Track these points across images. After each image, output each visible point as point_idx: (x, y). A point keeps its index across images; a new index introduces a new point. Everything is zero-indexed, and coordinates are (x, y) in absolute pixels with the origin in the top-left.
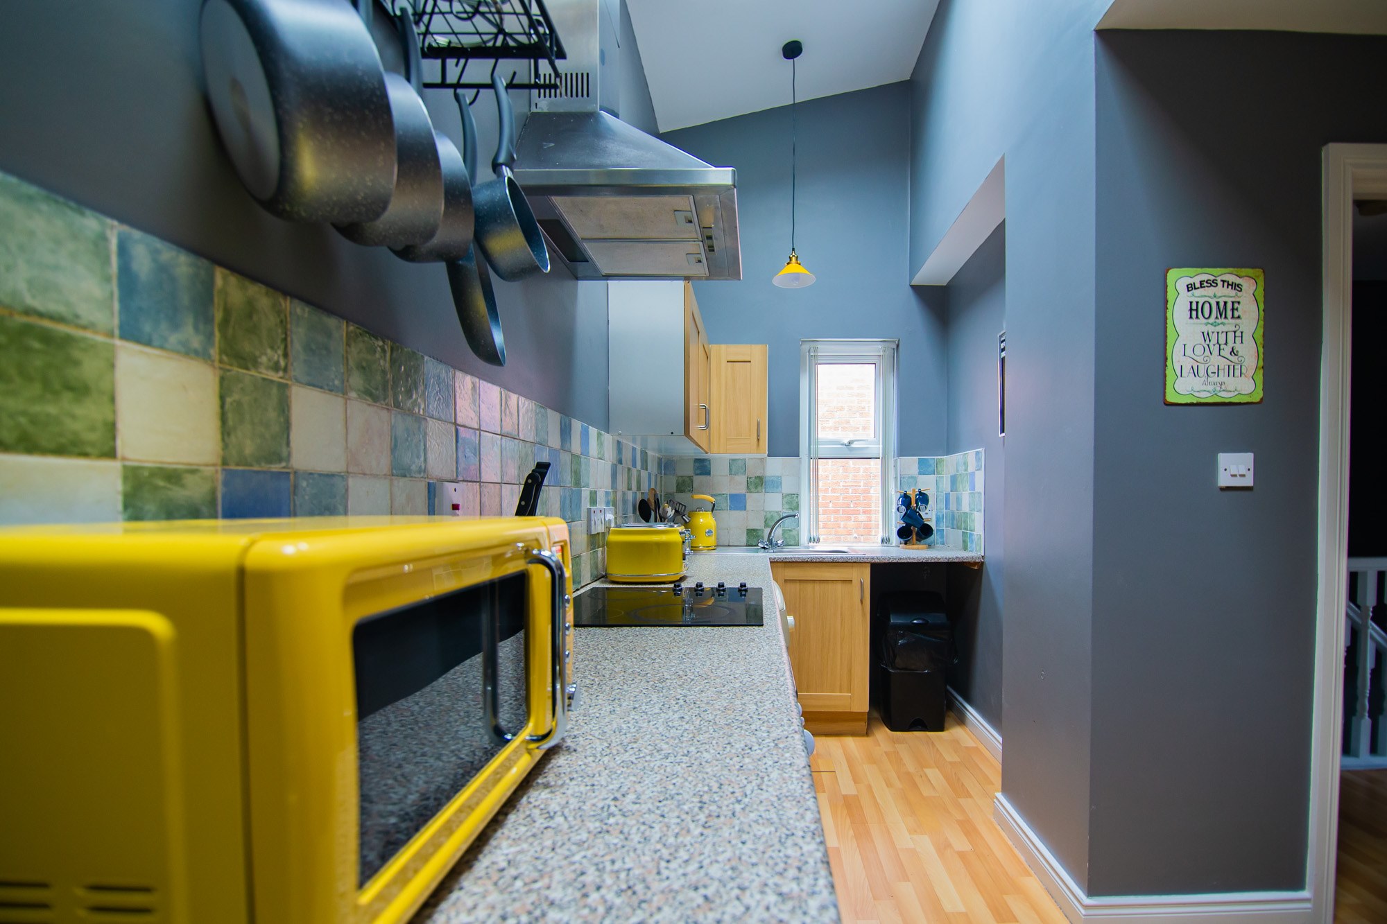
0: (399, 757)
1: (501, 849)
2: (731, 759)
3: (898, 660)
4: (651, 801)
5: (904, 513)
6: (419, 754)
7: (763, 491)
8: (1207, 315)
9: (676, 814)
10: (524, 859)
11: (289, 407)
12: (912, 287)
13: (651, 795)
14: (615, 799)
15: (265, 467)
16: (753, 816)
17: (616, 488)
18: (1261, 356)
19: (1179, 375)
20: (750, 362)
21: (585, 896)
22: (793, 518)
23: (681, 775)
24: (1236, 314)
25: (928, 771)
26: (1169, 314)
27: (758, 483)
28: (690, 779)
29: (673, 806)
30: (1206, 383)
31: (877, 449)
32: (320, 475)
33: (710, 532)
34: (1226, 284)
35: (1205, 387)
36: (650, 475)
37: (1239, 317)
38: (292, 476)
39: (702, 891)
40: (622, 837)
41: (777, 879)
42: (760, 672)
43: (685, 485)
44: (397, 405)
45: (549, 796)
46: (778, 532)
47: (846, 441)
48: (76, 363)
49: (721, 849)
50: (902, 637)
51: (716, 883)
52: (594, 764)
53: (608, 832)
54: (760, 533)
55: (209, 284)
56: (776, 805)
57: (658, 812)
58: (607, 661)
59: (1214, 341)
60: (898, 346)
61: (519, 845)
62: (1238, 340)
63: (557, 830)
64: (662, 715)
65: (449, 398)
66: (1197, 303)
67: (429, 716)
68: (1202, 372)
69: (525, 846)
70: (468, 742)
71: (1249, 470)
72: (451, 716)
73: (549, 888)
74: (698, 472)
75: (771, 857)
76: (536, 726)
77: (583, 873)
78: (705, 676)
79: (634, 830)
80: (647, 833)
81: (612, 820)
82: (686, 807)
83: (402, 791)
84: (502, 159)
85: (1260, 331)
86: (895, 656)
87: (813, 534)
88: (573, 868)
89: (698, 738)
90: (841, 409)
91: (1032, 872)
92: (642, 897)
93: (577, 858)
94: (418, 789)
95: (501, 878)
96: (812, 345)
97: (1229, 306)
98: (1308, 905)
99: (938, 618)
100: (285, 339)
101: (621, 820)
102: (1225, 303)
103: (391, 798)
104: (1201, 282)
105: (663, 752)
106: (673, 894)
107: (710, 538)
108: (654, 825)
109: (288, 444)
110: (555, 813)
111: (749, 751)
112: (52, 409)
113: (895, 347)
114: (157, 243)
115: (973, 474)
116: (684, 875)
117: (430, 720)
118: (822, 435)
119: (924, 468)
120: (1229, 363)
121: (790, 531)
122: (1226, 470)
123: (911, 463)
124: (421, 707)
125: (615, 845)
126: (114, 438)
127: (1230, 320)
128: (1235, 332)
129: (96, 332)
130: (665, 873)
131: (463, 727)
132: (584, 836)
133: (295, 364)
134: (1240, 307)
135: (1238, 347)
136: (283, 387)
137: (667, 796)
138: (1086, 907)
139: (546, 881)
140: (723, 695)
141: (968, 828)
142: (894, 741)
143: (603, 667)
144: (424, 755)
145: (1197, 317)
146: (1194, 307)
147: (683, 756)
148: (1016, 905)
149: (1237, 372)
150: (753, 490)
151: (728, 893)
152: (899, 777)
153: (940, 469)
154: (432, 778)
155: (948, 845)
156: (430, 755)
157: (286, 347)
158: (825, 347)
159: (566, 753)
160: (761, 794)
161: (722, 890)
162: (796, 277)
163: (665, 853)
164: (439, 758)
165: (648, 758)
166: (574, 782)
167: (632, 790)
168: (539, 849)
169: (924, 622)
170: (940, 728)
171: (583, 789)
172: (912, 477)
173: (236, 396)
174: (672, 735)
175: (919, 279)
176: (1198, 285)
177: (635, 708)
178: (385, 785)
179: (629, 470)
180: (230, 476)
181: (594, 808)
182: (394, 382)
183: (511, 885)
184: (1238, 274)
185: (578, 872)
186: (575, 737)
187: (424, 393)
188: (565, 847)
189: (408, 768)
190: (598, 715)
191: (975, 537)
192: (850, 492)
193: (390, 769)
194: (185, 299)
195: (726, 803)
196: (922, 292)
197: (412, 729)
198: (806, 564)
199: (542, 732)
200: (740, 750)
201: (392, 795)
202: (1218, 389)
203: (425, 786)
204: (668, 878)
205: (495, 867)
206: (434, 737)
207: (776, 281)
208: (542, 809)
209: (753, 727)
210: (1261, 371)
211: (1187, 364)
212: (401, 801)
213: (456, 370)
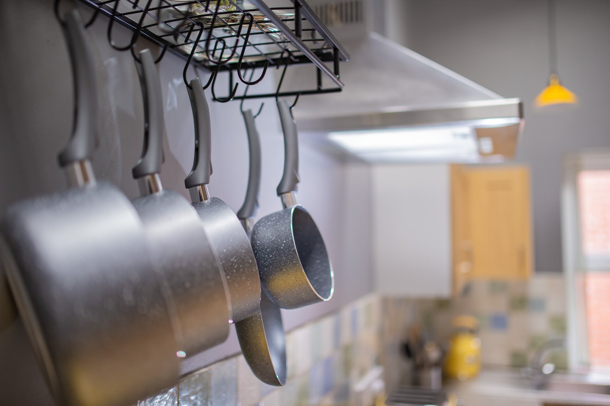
7: (528, 310)
84: (287, 187)
107: (472, 365)
150: (515, 308)
213: (242, 359)
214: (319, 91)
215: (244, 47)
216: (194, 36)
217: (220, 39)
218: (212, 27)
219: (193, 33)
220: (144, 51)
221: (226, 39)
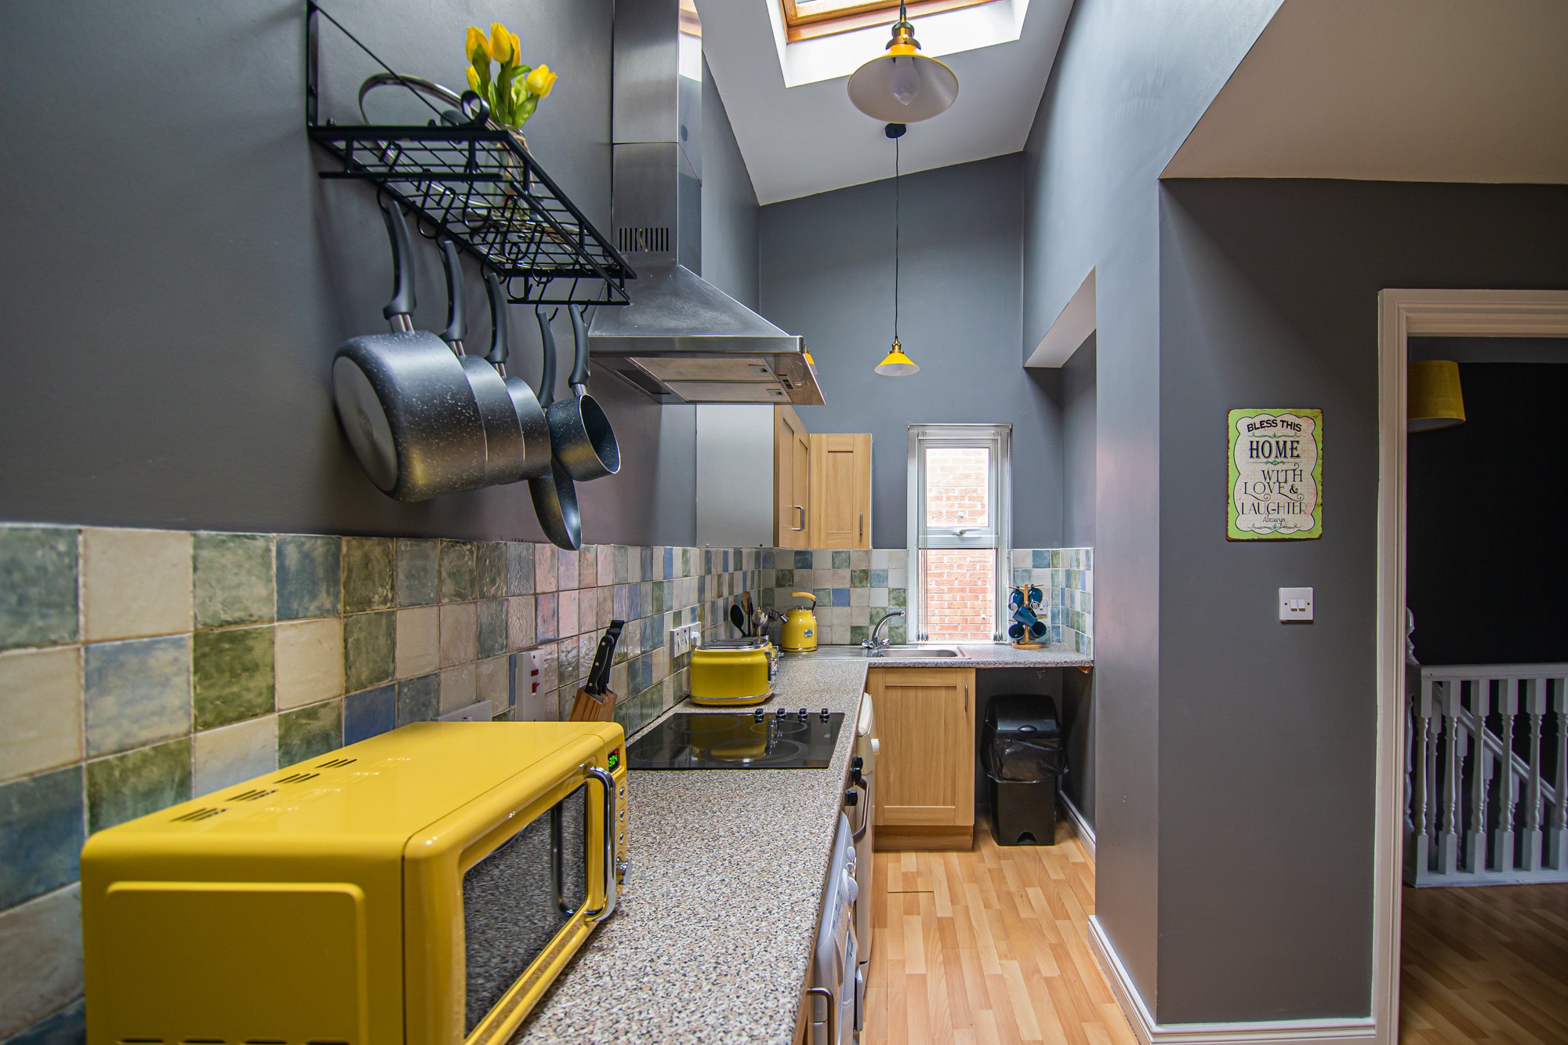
0: (482, 923)
1: (560, 1003)
2: (751, 923)
3: (1005, 770)
4: (679, 962)
5: (1016, 610)
6: (500, 920)
7: (869, 585)
8: (1267, 455)
9: (695, 973)
10: (577, 1011)
11: (395, 630)
12: (1027, 369)
13: (680, 957)
14: (652, 961)
15: (376, 686)
16: (752, 975)
17: (704, 601)
18: (1320, 493)
19: (1240, 512)
20: (852, 452)
21: (617, 1038)
22: (897, 616)
23: (707, 939)
24: (1295, 454)
25: (1030, 891)
26: (1230, 454)
27: (864, 577)
28: (714, 941)
29: (694, 967)
30: (1266, 520)
31: (990, 538)
32: (418, 678)
33: (810, 632)
34: (1285, 424)
35: (1265, 524)
36: (745, 574)
37: (1298, 456)
38: (396, 687)
39: (698, 1034)
40: (650, 992)
41: (753, 1025)
42: (805, 827)
43: (784, 580)
44: (483, 596)
45: (601, 958)
46: (884, 629)
47: (958, 531)
48: (250, 650)
49: (720, 1002)
50: (1010, 745)
51: (710, 1028)
52: (640, 929)
53: (641, 989)
54: (865, 631)
55: (336, 555)
56: (773, 965)
57: (682, 972)
58: (671, 815)
59: (1274, 479)
60: (1011, 430)
61: (574, 1000)
62: (1298, 478)
63: (603, 988)
64: (707, 877)
65: (530, 569)
66: (1258, 442)
67: (509, 880)
68: (1262, 509)
69: (578, 1001)
70: (541, 908)
71: (1308, 604)
72: (527, 880)
73: (592, 1033)
74: (799, 565)
75: (755, 1008)
76: (593, 902)
77: (617, 1022)
78: (755, 832)
79: (661, 987)
80: (670, 990)
81: (646, 979)
82: (704, 968)
83: (487, 955)
84: (577, 379)
85: (1319, 469)
86: (1002, 766)
87: (922, 631)
88: (611, 1018)
89: (730, 902)
90: (968, 476)
91: (1115, 998)
92: (655, 1039)
93: (615, 1010)
94: (499, 953)
95: (559, 1026)
96: (921, 430)
97: (1289, 445)
98: (1373, 1032)
99: (1047, 725)
100: (392, 576)
101: (652, 978)
102: (1285, 442)
103: (478, 961)
104: (1261, 422)
105: (699, 916)
106: (677, 1037)
107: (810, 639)
108: (676, 983)
109: (394, 661)
110: (604, 973)
111: (768, 915)
112: (235, 689)
113: (1009, 431)
114: (302, 536)
115: (1083, 573)
116: (689, 1022)
117: (510, 884)
118: (932, 523)
119: (1039, 562)
120: (1289, 501)
121: (897, 628)
122: (1286, 604)
123: (1026, 554)
124: (500, 871)
125: (644, 999)
126: (273, 697)
127: (1289, 459)
128: (1294, 470)
129: (263, 623)
130: (676, 1020)
131: (537, 891)
132: (623, 992)
133: (399, 593)
134: (1299, 447)
135: (1297, 485)
136: (391, 615)
137: (692, 957)
138: (1155, 1035)
139: (591, 1027)
140: (765, 855)
141: (1060, 953)
142: (1000, 857)
143: (666, 822)
144: (504, 921)
145: (1257, 456)
146: (1255, 447)
147: (714, 920)
148: (1092, 1031)
149: (1297, 510)
150: (857, 584)
151: (715, 1035)
152: (998, 897)
153: (1055, 562)
154: (511, 942)
155: (1037, 971)
156: (509, 920)
157: (393, 580)
158: (933, 432)
159: (620, 918)
160: (765, 956)
161: (712, 1033)
162: (900, 366)
163: (679, 1004)
164: (516, 924)
165: (685, 922)
166: (622, 946)
167: (666, 952)
168: (588, 1003)
169: (1032, 729)
170: (1051, 842)
171: (628, 951)
172: (1026, 571)
173: (355, 636)
174: (710, 899)
175: (1031, 362)
176: (1258, 425)
177: (685, 870)
178: (473, 950)
179: (719, 576)
180: (350, 700)
181: (634, 969)
182: (480, 578)
183: (567, 1031)
184: (1297, 415)
185: (614, 1021)
186: (630, 901)
187: (506, 576)
188: (608, 1001)
189: (491, 933)
190: (652, 878)
191: (1086, 639)
192: (978, 568)
193: (476, 934)
194: (321, 573)
195: (735, 963)
196: (1036, 374)
197: (492, 894)
198: (908, 670)
199: (597, 908)
200: (761, 914)
201: (479, 959)
202: (1278, 525)
203: (505, 950)
204: (676, 1025)
205: (556, 1017)
206: (513, 903)
207: (878, 370)
208: (594, 970)
209: (780, 890)
210: (1320, 509)
211: (1249, 501)
212: (485, 964)
213: (536, 544)
214: (609, 303)
215: (536, 254)
216: (490, 237)
217: (515, 244)
218: (508, 231)
219: (489, 235)
220: (448, 242)
221: (520, 245)
